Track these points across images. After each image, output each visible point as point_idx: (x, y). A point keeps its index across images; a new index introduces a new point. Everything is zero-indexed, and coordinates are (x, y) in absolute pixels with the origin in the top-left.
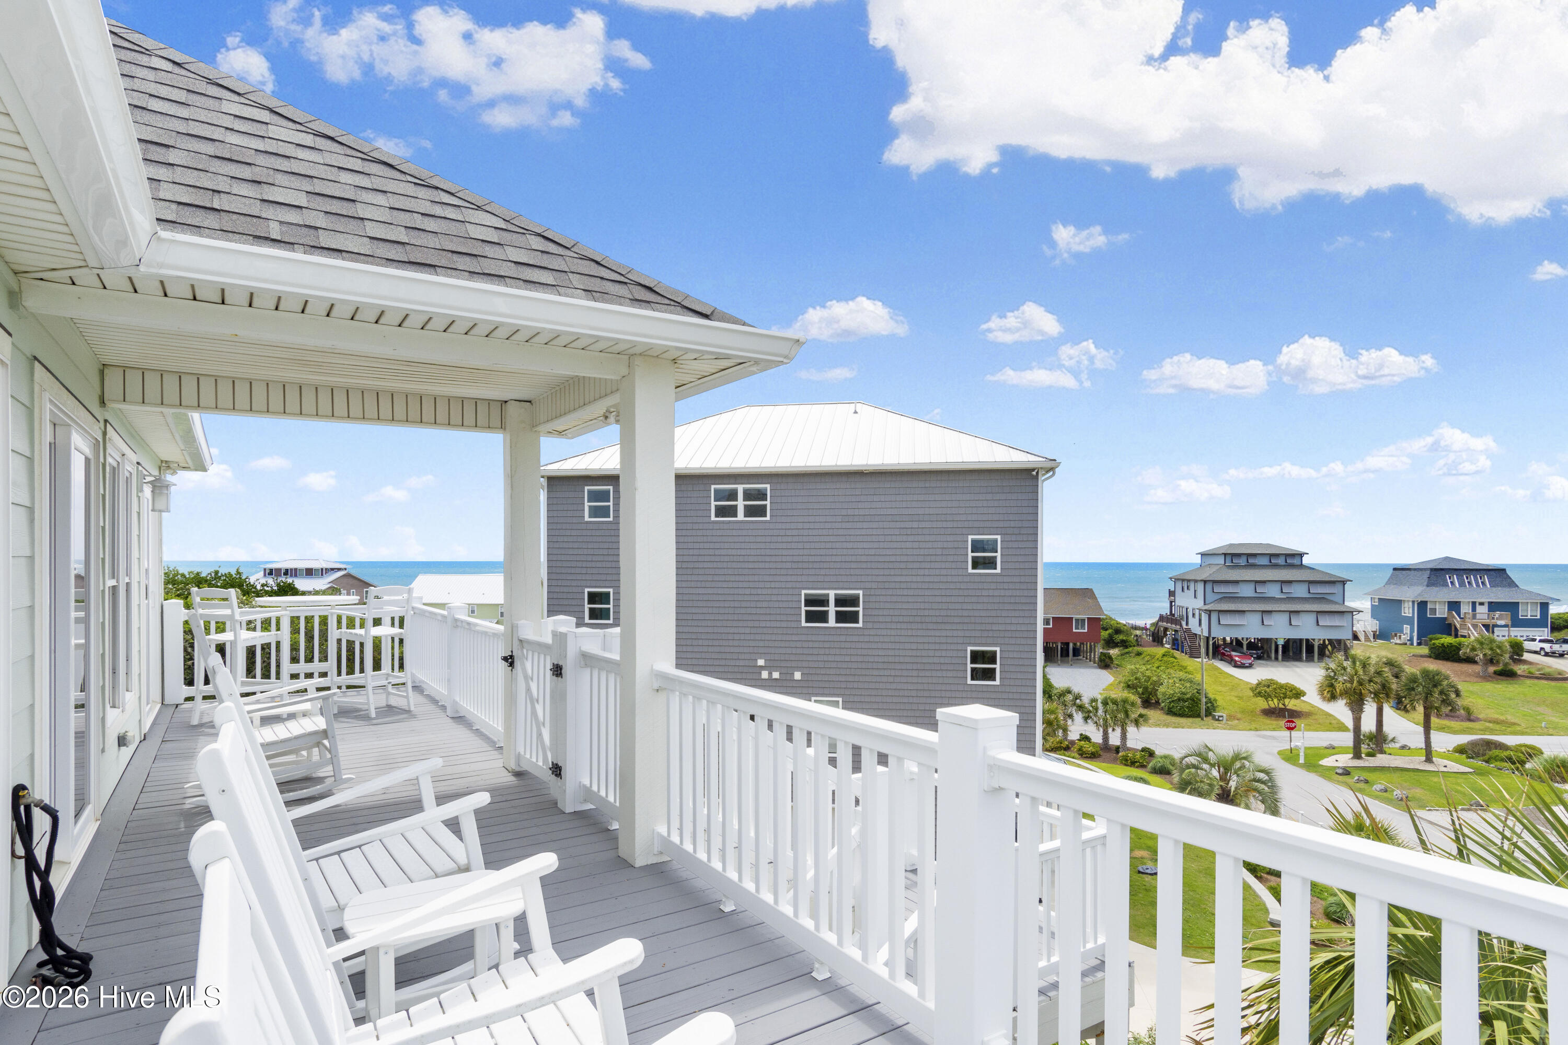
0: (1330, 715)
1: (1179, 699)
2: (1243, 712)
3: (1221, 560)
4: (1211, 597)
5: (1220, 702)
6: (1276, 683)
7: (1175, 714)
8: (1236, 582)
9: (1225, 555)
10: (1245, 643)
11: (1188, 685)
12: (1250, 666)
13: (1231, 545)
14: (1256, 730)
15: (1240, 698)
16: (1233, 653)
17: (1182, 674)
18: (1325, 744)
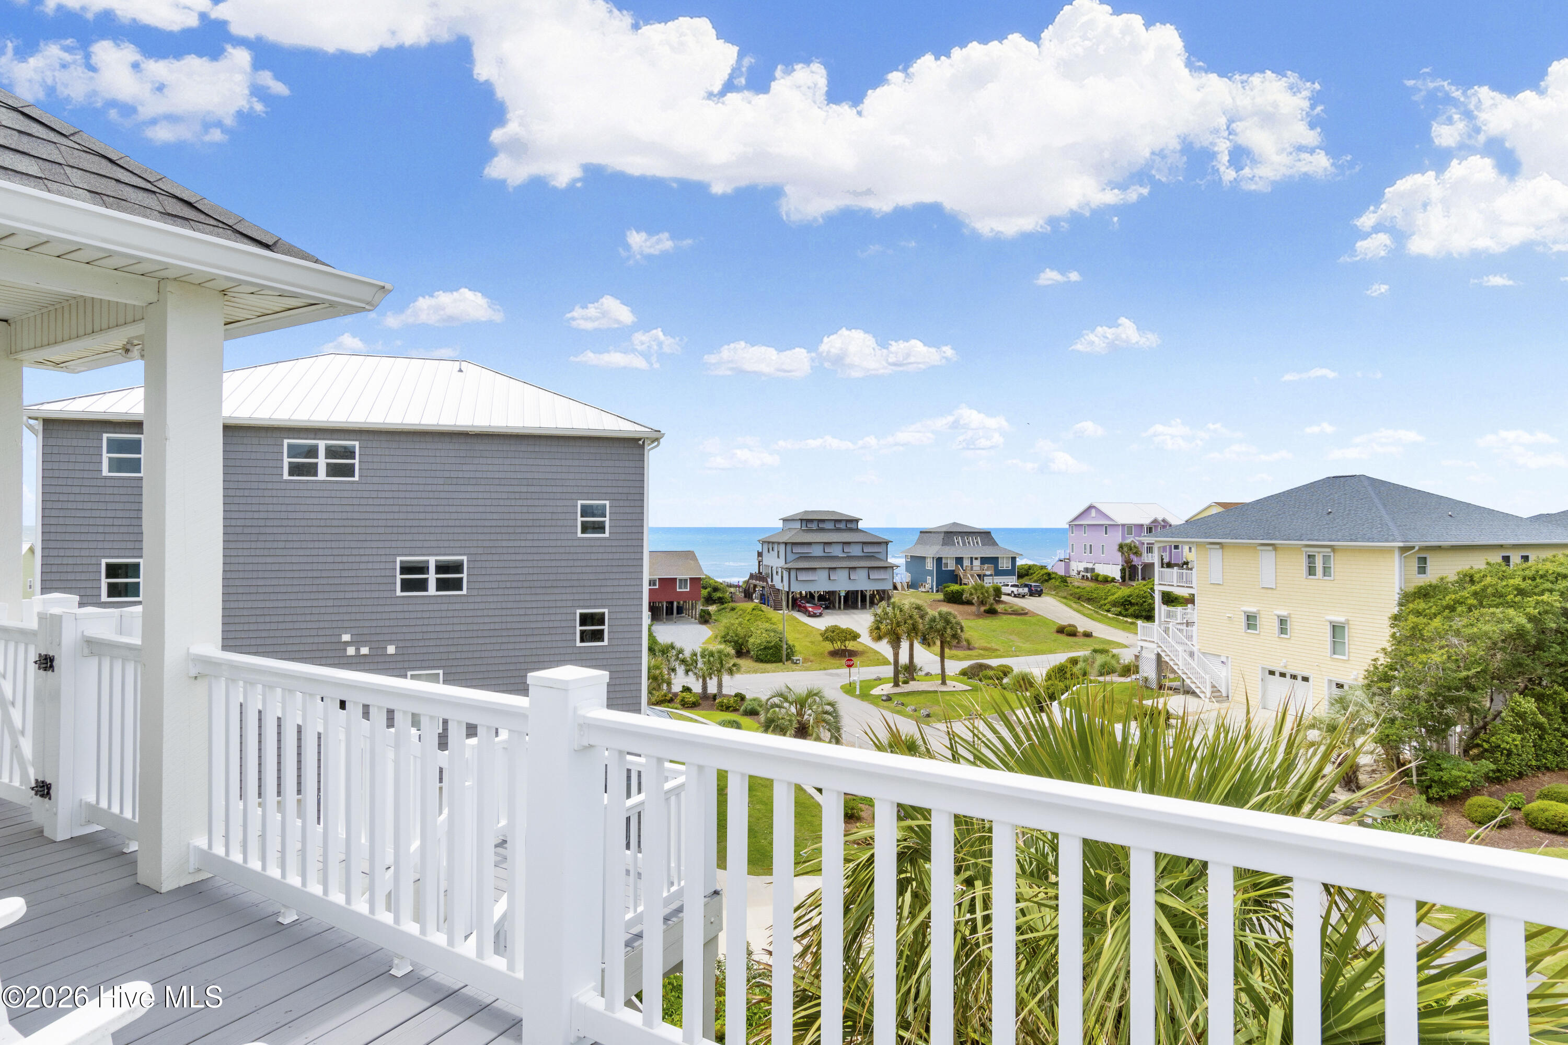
0: (878, 653)
1: (765, 648)
2: (814, 655)
3: (798, 525)
4: (791, 557)
5: (798, 648)
6: (839, 628)
7: (762, 661)
8: (810, 544)
9: (801, 520)
10: (816, 596)
11: (772, 634)
12: (820, 615)
13: (806, 512)
14: (825, 669)
15: (812, 643)
16: (808, 605)
17: (767, 625)
18: (874, 677)
